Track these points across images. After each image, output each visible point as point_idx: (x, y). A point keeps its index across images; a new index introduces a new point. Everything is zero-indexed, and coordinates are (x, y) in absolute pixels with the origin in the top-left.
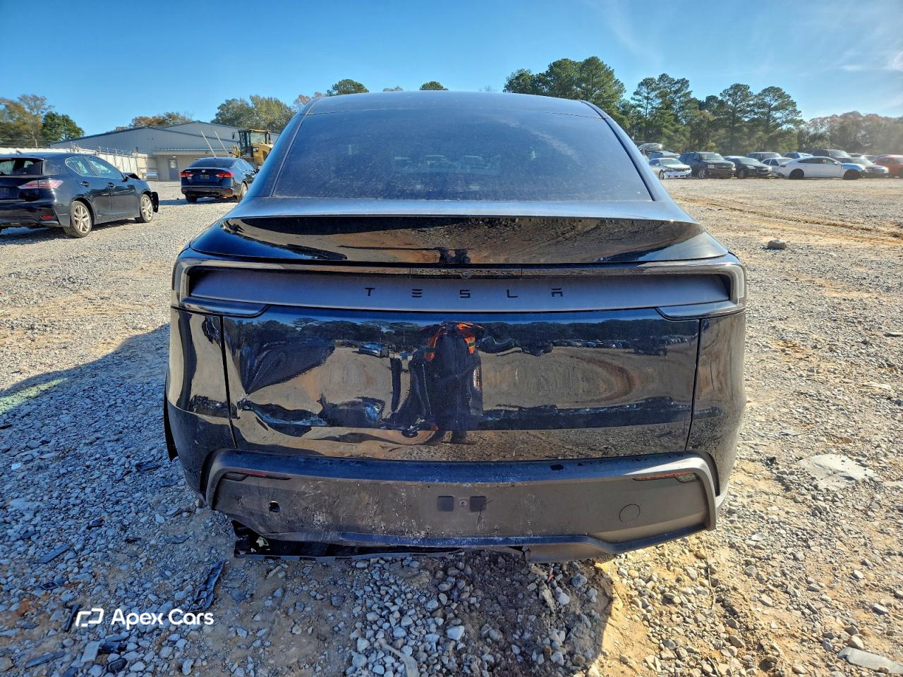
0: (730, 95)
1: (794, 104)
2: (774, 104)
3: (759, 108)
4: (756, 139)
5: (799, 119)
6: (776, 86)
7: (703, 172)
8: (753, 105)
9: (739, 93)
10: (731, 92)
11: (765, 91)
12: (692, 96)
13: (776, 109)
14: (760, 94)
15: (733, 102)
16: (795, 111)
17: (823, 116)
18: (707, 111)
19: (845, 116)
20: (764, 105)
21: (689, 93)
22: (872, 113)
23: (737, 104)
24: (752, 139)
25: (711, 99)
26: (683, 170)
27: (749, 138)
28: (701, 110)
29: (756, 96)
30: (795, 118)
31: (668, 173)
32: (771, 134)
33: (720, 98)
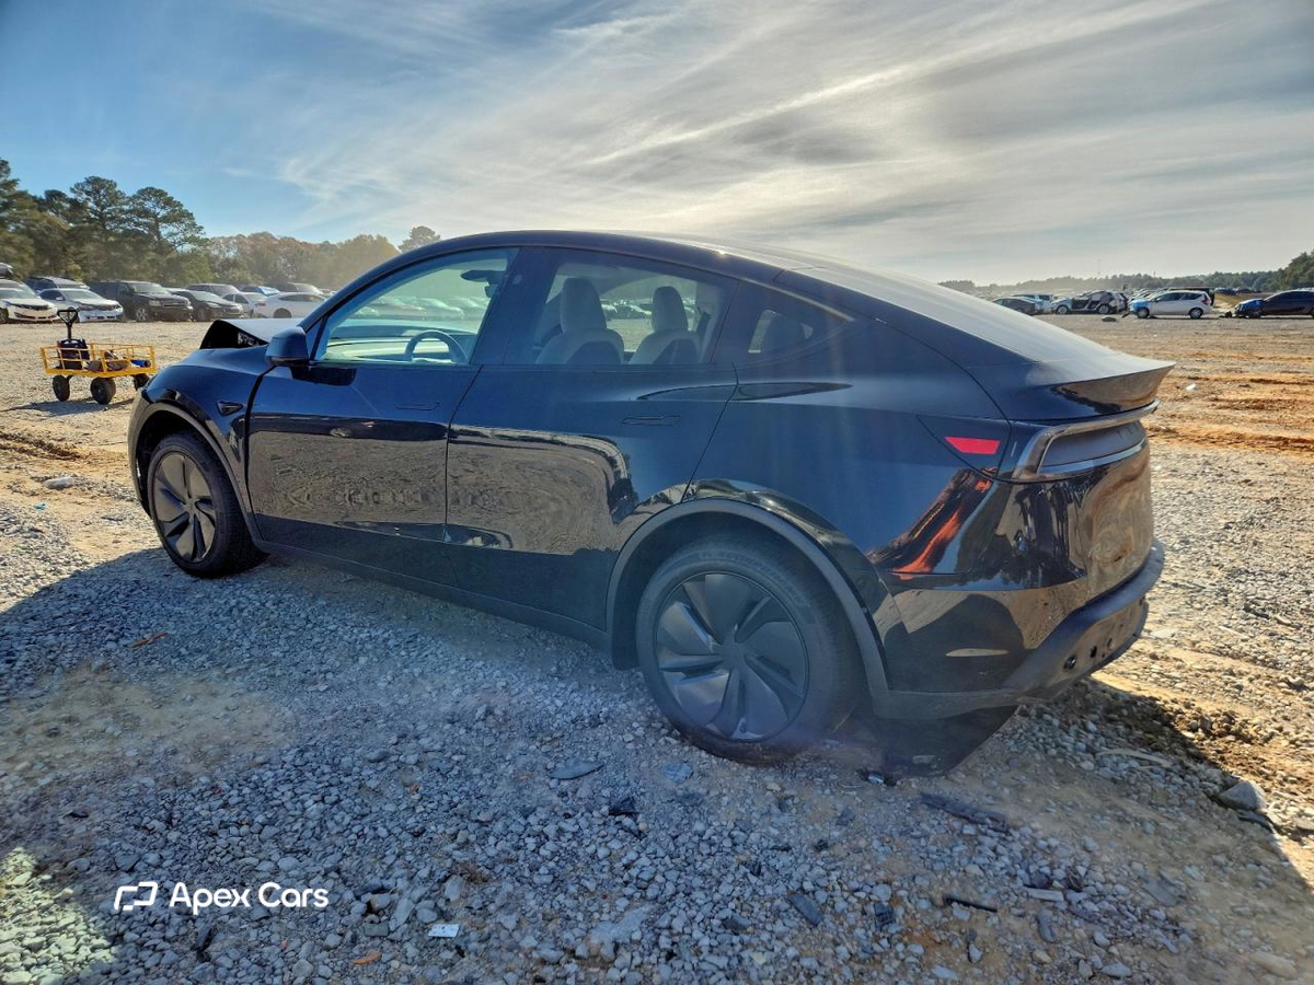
0: (88, 193)
1: (190, 216)
2: (162, 213)
3: (140, 216)
4: (149, 261)
5: (202, 237)
6: (158, 188)
7: (141, 312)
8: (130, 211)
9: (102, 192)
10: (89, 188)
11: (142, 192)
12: (19, 188)
13: (166, 220)
14: (135, 196)
15: (97, 204)
16: (194, 225)
17: (227, 236)
18: (51, 213)
19: (255, 237)
20: (146, 213)
21: (14, 182)
22: (288, 236)
23: (103, 208)
24: (143, 262)
25: (54, 195)
26: (109, 308)
27: (138, 261)
28: (40, 210)
29: (131, 199)
30: (197, 235)
31: (86, 313)
32: (168, 257)
33: (71, 196)
